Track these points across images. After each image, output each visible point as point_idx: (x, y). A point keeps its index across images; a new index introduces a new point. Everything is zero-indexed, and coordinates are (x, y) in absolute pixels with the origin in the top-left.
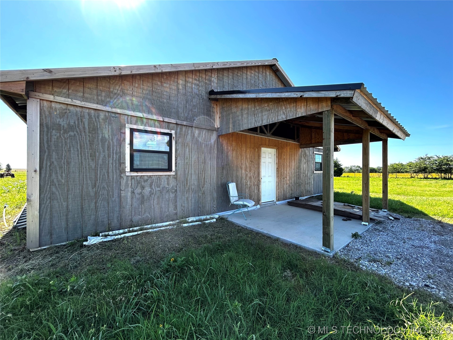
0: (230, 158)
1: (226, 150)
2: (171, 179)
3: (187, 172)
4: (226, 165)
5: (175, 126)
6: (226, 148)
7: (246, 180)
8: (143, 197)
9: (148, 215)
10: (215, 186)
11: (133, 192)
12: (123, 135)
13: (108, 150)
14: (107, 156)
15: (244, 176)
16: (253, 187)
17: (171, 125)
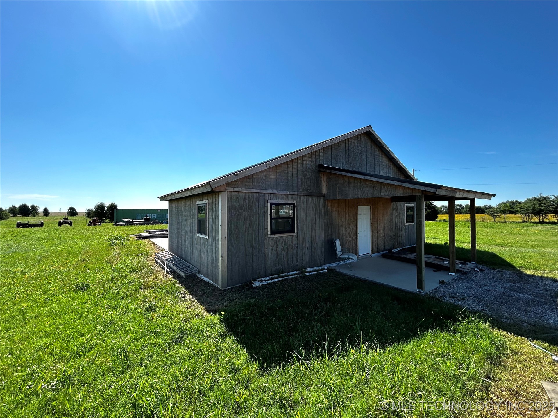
0: (334, 217)
1: (330, 211)
2: (294, 238)
3: (304, 233)
4: (331, 223)
5: (296, 196)
6: (330, 209)
7: (346, 235)
8: (277, 253)
9: (281, 266)
10: (323, 242)
11: (272, 250)
12: (266, 208)
13: (258, 220)
14: (258, 225)
15: (344, 233)
16: (352, 242)
17: (294, 196)
